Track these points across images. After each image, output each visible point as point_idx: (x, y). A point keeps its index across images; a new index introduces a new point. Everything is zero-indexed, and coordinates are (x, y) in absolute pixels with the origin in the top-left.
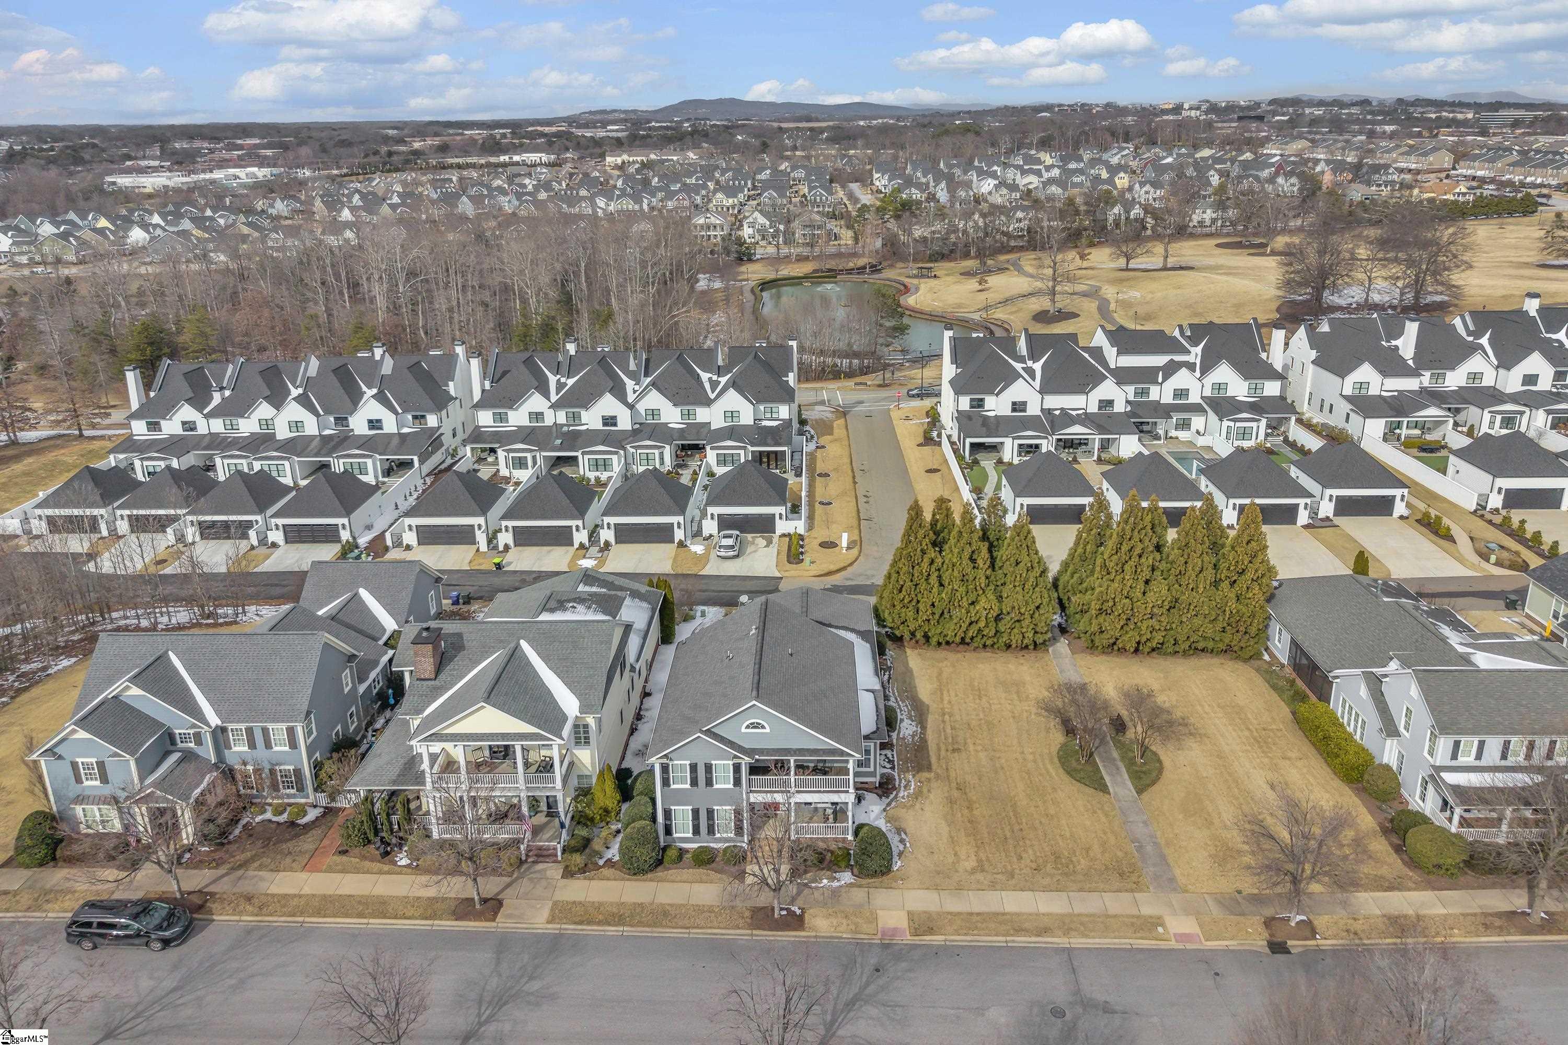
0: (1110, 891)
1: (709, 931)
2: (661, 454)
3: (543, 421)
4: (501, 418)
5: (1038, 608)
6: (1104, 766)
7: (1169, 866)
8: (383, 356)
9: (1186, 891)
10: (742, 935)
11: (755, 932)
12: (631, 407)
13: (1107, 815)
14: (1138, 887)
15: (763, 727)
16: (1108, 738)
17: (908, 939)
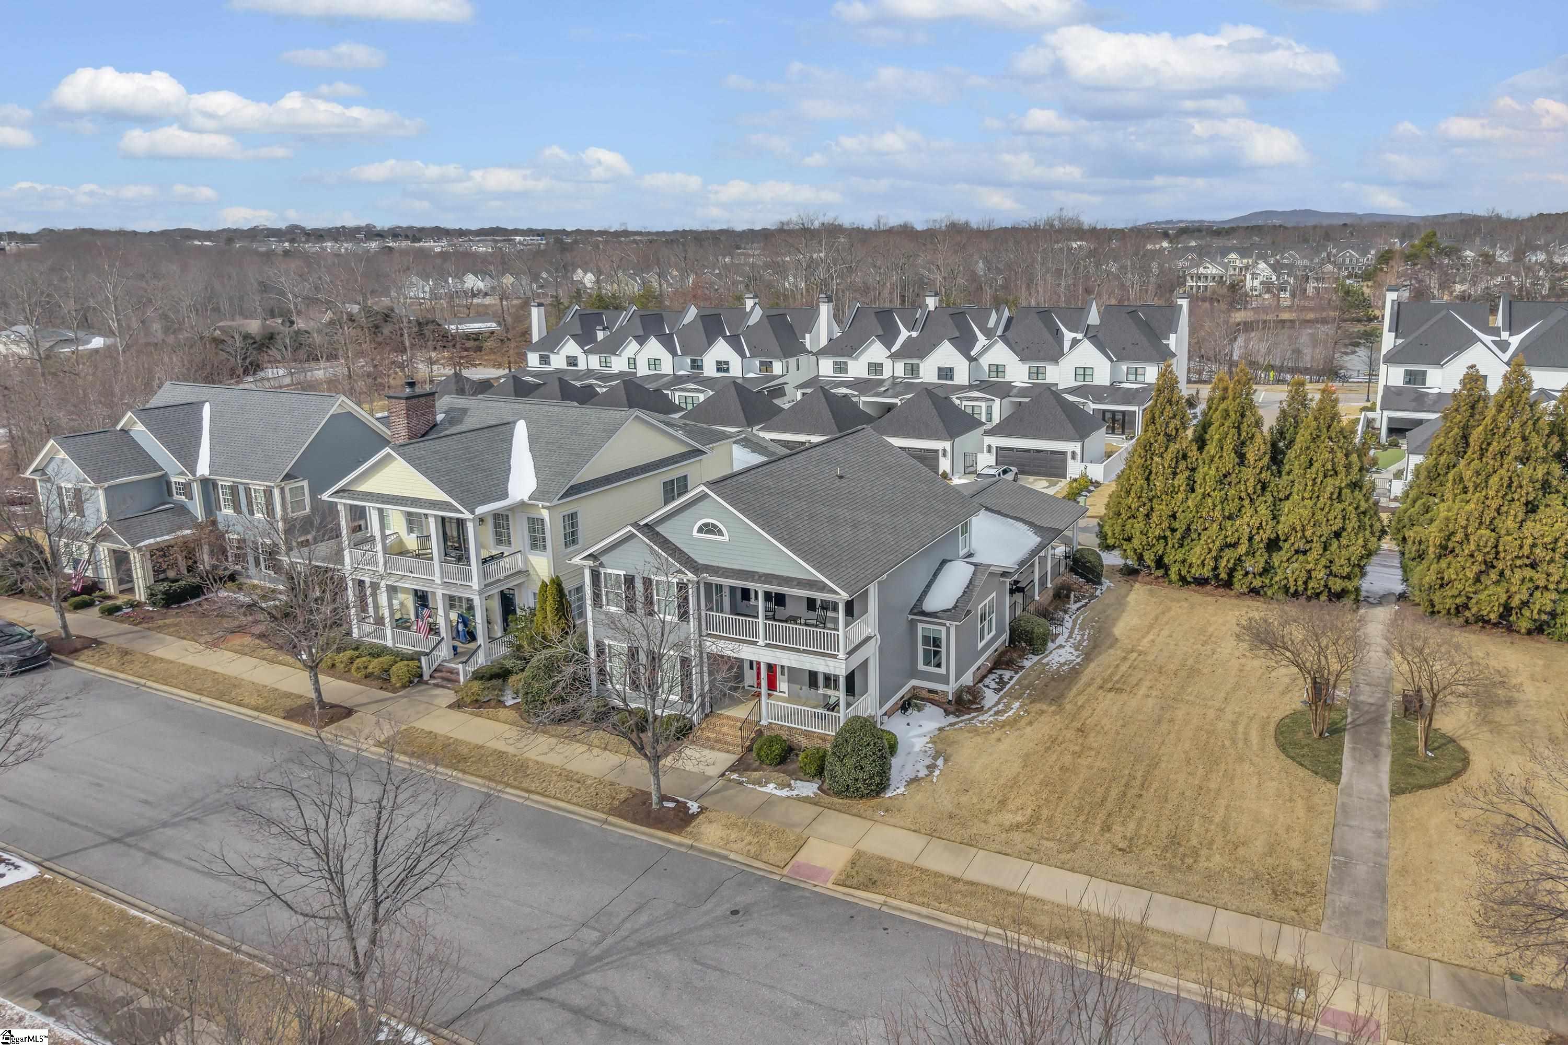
0: (1238, 910)
1: (553, 802)
2: (989, 408)
3: (882, 374)
4: (841, 368)
5: (1337, 535)
6: (1354, 749)
7: (1384, 900)
8: (753, 308)
9: (1397, 948)
10: (591, 818)
11: (611, 819)
12: (972, 359)
13: (1310, 809)
14: (1299, 920)
15: (720, 533)
16: (1388, 718)
17: (828, 888)
